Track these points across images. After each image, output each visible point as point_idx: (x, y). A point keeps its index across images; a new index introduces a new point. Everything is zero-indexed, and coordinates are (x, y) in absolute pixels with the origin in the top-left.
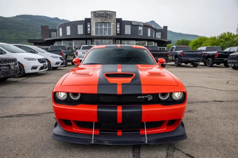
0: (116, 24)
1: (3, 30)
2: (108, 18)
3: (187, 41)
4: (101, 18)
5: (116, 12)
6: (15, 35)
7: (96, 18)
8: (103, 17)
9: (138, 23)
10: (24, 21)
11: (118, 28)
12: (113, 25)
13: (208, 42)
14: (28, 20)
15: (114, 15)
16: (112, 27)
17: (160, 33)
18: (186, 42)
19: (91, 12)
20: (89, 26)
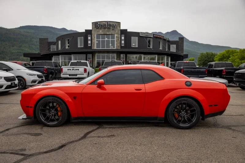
0: (120, 35)
1: (5, 43)
2: (111, 30)
3: (213, 54)
4: (102, 29)
5: (120, 23)
6: (17, 48)
7: (98, 30)
8: (106, 28)
9: (147, 34)
10: (28, 32)
11: (123, 40)
12: (116, 37)
13: (236, 55)
14: (33, 31)
15: (118, 26)
16: (115, 40)
17: (175, 46)
18: (211, 56)
19: (92, 23)
20: (89, 38)
